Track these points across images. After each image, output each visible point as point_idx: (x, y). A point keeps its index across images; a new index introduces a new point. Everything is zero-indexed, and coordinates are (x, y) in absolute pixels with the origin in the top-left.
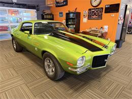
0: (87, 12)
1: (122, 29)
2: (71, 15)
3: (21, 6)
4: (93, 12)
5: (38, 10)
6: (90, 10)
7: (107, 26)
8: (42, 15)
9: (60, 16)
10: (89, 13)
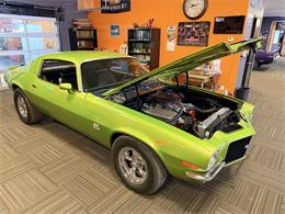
0: (175, 28)
1: (247, 65)
2: (141, 34)
3: (20, 10)
4: (189, 29)
5: (60, 19)
6: (181, 24)
7: (220, 61)
8: (70, 30)
9: (113, 34)
10: (179, 30)
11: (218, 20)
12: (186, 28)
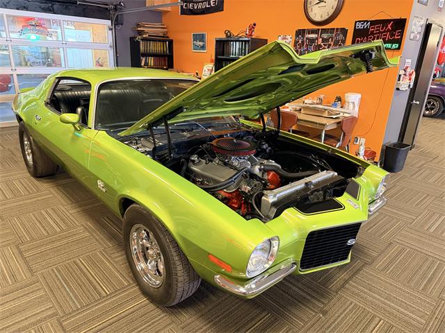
0: (291, 39)
1: (409, 107)
2: (235, 48)
3: (57, 6)
4: (312, 41)
7: (359, 96)
8: (132, 39)
10: (296, 43)
11: (360, 26)
12: (307, 38)
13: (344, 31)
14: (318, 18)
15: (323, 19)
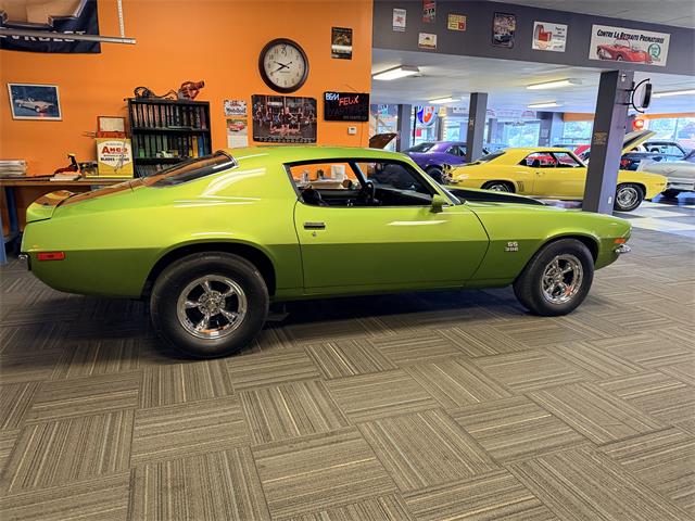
6: (258, 99)
10: (254, 111)
11: (329, 97)
12: (269, 107)
13: (313, 102)
14: (281, 84)
15: (287, 86)
